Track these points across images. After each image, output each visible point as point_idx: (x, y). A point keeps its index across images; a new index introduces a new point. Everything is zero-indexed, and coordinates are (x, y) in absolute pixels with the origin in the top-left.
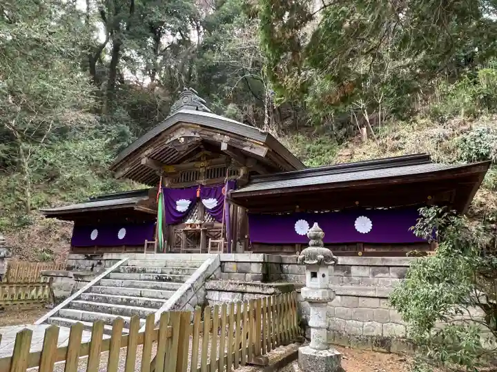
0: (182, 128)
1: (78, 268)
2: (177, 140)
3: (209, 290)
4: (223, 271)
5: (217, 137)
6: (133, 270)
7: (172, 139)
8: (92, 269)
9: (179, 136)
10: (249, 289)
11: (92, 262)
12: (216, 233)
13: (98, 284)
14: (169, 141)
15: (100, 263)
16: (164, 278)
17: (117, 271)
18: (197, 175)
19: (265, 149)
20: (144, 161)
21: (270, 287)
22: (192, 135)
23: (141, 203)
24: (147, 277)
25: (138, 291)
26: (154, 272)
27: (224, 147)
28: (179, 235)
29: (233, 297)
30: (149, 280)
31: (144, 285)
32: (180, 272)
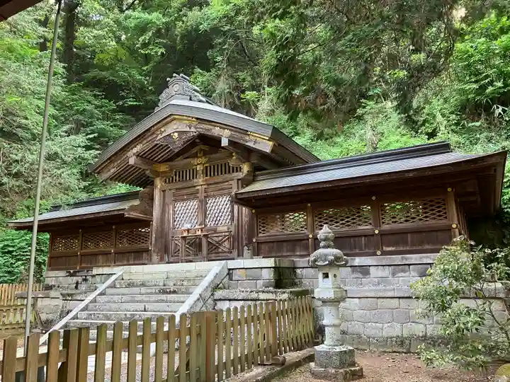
0: (175, 122)
1: (59, 287)
2: (170, 136)
3: (220, 300)
4: (231, 279)
5: (216, 131)
6: (131, 285)
7: (164, 135)
8: (76, 287)
9: (172, 129)
11: (75, 279)
12: (220, 238)
14: (160, 137)
15: (85, 280)
16: (168, 290)
17: (113, 286)
18: (194, 174)
19: (271, 144)
20: (132, 161)
21: (284, 292)
22: (187, 129)
23: (132, 208)
24: (149, 291)
25: (141, 306)
26: (156, 285)
27: (225, 142)
28: (177, 242)
30: (151, 293)
31: (147, 299)
32: (185, 283)
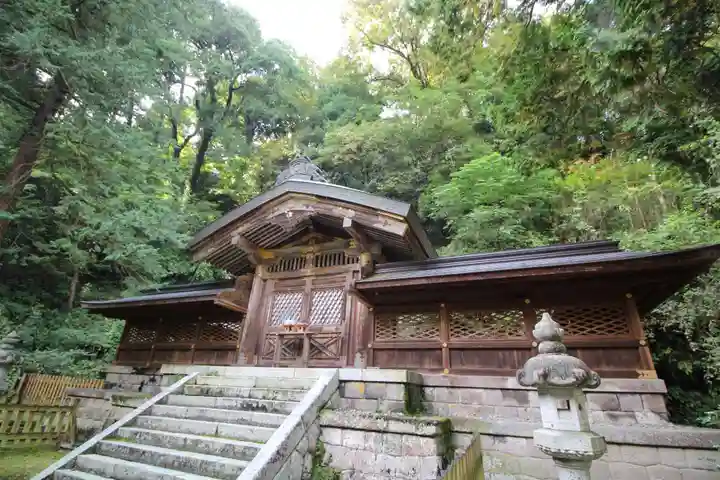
1: (119, 386)
2: (284, 214)
3: (326, 426)
4: (342, 395)
5: (337, 211)
6: (206, 393)
7: (276, 214)
8: (140, 389)
9: (287, 209)
10: (394, 426)
11: (141, 378)
12: (325, 340)
13: (148, 412)
14: (271, 216)
15: (153, 380)
16: (255, 405)
17: (180, 392)
18: (303, 262)
19: (405, 226)
20: (235, 239)
21: (429, 424)
22: (304, 208)
24: (227, 404)
26: (238, 396)
27: (347, 223)
28: (272, 342)
29: (366, 439)
30: (230, 408)
31: (222, 416)
32: (279, 396)
